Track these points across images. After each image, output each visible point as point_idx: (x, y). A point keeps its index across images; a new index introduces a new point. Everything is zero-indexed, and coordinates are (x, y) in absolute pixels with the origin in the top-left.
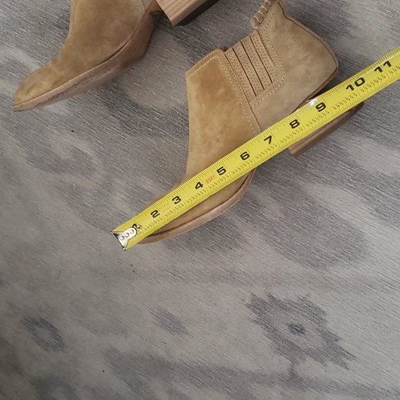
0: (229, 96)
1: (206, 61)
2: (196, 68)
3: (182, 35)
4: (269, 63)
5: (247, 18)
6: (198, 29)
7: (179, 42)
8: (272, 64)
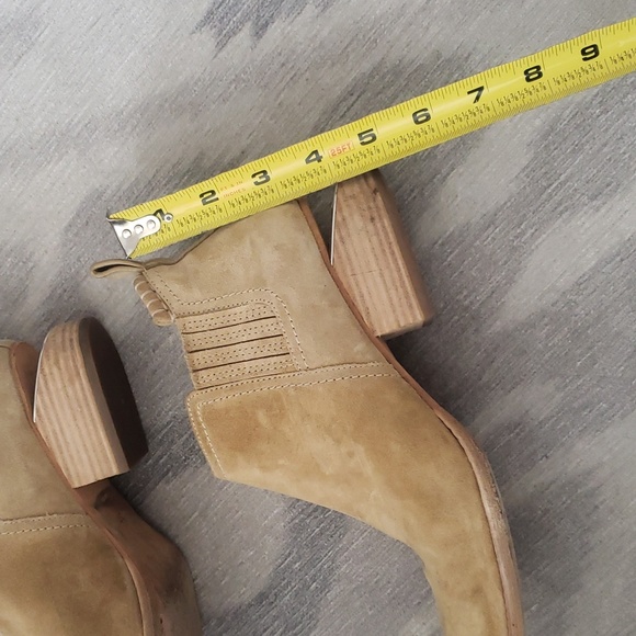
0: (275, 406)
1: (201, 430)
2: (210, 452)
3: (164, 465)
4: (241, 312)
5: (171, 339)
6: (164, 432)
7: (175, 475)
8: (243, 308)
